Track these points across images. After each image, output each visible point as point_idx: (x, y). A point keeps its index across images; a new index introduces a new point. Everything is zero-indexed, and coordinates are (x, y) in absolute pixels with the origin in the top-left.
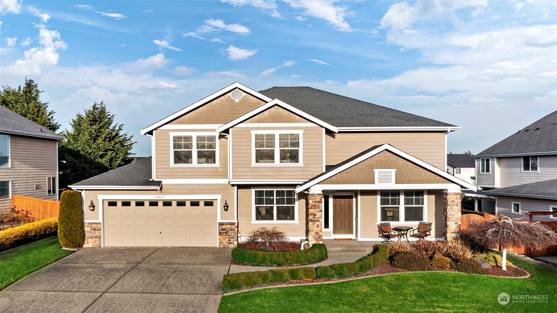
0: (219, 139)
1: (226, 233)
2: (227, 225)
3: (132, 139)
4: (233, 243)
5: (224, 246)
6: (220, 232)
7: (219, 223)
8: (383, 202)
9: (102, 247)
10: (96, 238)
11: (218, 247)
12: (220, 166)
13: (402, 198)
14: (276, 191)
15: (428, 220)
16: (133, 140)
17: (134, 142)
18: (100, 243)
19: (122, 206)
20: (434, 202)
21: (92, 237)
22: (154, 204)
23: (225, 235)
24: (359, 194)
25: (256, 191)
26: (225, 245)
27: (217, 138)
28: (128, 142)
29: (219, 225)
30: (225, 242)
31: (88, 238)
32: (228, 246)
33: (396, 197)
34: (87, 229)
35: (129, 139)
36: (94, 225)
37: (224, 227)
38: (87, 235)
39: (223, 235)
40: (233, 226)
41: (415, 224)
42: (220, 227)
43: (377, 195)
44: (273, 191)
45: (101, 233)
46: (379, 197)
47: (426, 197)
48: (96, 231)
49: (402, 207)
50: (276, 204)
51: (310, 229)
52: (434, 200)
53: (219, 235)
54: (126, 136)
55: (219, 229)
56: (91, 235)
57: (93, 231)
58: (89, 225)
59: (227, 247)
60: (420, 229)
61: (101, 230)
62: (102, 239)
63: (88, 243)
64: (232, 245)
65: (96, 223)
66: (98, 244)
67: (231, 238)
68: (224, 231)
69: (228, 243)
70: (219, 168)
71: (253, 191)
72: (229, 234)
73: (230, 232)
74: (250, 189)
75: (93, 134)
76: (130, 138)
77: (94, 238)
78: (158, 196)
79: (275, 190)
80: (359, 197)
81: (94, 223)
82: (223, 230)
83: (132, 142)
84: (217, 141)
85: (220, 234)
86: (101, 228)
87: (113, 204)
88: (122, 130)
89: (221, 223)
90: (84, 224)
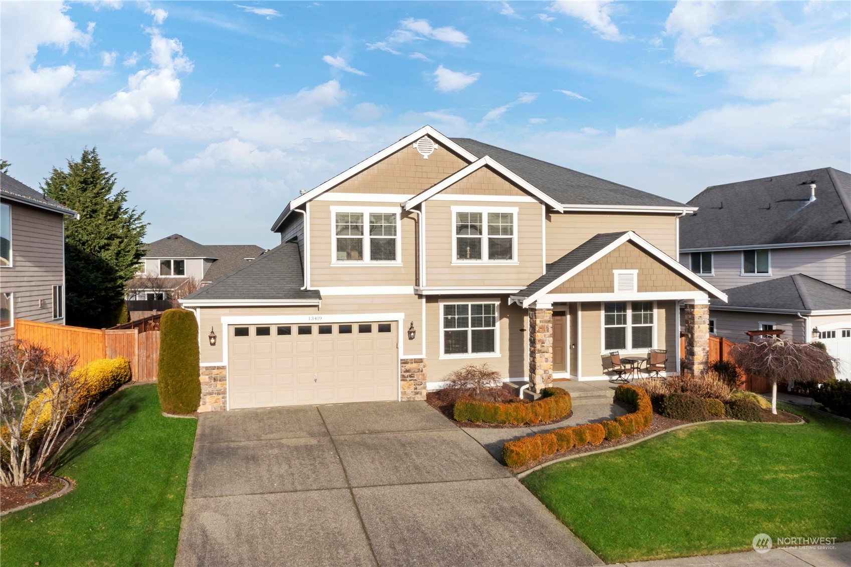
0: (402, 219)
1: (411, 376)
2: (412, 363)
3: (143, 217)
4: (421, 394)
5: (408, 398)
6: (403, 376)
7: (401, 360)
8: (609, 320)
9: (228, 410)
10: (218, 394)
11: (400, 401)
12: (402, 265)
13: (629, 313)
14: (472, 305)
15: (658, 346)
16: (144, 220)
17: (146, 223)
18: (225, 403)
19: (257, 335)
20: (664, 318)
21: (211, 394)
22: (305, 330)
23: (410, 380)
24: (579, 308)
25: (444, 305)
26: (410, 397)
27: (398, 217)
28: (136, 222)
29: (401, 363)
30: (410, 391)
31: (205, 395)
32: (414, 398)
33: (621, 312)
34: (203, 378)
35: (139, 218)
36: (215, 371)
37: (408, 366)
38: (204, 389)
39: (407, 381)
40: (420, 364)
41: (643, 352)
42: (402, 367)
43: (600, 310)
44: (468, 305)
45: (226, 384)
46: (603, 313)
47: (655, 311)
48: (219, 382)
49: (629, 326)
50: (472, 327)
51: (538, 364)
52: (665, 316)
53: (402, 380)
54: (134, 213)
55: (401, 369)
56: (210, 390)
57: (213, 381)
58: (207, 372)
59: (412, 400)
60: (651, 360)
61: (226, 381)
62: (228, 395)
63: (205, 403)
64: (419, 396)
65: (218, 368)
66: (222, 405)
67: (418, 385)
68: (408, 374)
69: (413, 393)
70: (401, 267)
71: (441, 305)
72: (415, 378)
73: (417, 375)
74: (437, 302)
75: (87, 207)
76: (139, 216)
77: (214, 395)
78: (314, 316)
79: (470, 304)
80: (580, 313)
81: (214, 368)
82: (407, 371)
83: (143, 224)
84: (399, 223)
85: (404, 378)
86: (225, 377)
87: (241, 332)
88: (126, 201)
89: (404, 360)
90: (199, 370)
